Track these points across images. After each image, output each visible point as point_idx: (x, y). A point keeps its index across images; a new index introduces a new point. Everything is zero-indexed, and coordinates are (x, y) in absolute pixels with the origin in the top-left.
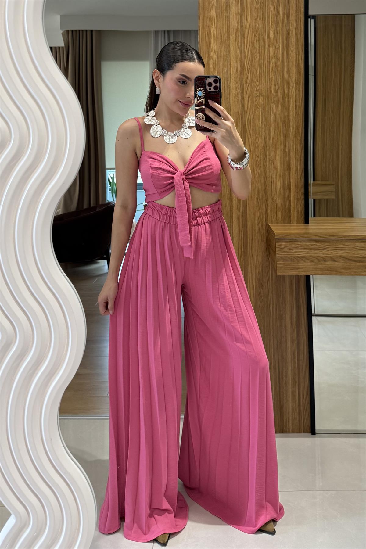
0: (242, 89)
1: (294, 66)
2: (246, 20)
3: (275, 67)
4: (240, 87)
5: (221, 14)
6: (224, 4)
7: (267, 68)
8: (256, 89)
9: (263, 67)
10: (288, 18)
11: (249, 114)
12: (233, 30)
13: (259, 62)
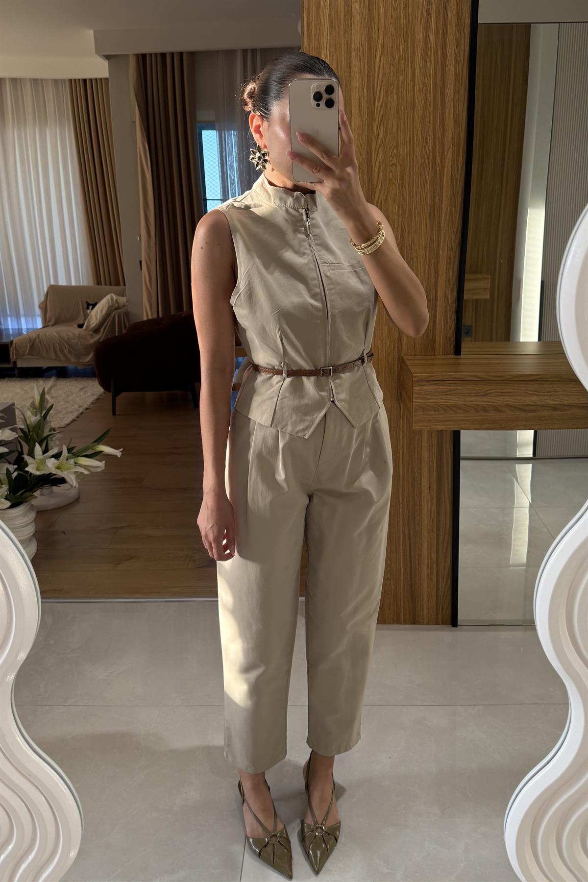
0: (369, 154)
1: (452, 116)
2: (378, 39)
3: (422, 116)
4: (366, 149)
5: (337, 28)
6: (342, 8)
7: (410, 118)
8: (392, 153)
9: (403, 116)
10: (445, 34)
11: (380, 193)
12: (357, 54)
13: (397, 109)
